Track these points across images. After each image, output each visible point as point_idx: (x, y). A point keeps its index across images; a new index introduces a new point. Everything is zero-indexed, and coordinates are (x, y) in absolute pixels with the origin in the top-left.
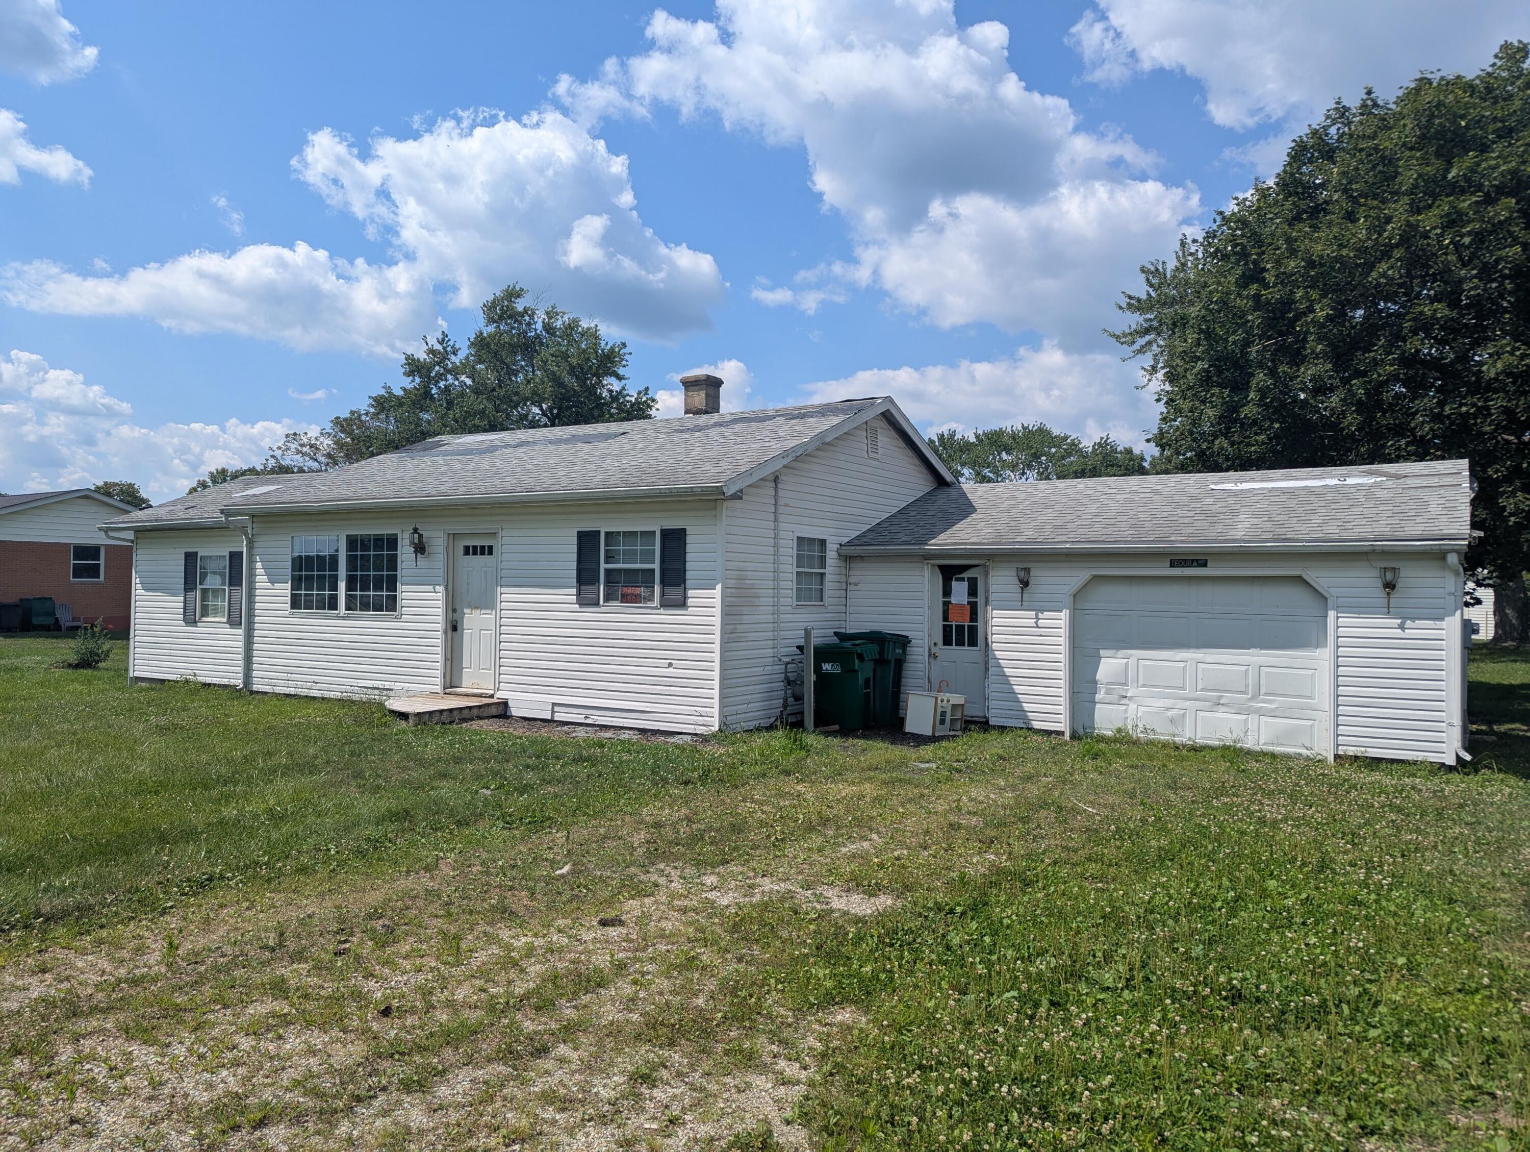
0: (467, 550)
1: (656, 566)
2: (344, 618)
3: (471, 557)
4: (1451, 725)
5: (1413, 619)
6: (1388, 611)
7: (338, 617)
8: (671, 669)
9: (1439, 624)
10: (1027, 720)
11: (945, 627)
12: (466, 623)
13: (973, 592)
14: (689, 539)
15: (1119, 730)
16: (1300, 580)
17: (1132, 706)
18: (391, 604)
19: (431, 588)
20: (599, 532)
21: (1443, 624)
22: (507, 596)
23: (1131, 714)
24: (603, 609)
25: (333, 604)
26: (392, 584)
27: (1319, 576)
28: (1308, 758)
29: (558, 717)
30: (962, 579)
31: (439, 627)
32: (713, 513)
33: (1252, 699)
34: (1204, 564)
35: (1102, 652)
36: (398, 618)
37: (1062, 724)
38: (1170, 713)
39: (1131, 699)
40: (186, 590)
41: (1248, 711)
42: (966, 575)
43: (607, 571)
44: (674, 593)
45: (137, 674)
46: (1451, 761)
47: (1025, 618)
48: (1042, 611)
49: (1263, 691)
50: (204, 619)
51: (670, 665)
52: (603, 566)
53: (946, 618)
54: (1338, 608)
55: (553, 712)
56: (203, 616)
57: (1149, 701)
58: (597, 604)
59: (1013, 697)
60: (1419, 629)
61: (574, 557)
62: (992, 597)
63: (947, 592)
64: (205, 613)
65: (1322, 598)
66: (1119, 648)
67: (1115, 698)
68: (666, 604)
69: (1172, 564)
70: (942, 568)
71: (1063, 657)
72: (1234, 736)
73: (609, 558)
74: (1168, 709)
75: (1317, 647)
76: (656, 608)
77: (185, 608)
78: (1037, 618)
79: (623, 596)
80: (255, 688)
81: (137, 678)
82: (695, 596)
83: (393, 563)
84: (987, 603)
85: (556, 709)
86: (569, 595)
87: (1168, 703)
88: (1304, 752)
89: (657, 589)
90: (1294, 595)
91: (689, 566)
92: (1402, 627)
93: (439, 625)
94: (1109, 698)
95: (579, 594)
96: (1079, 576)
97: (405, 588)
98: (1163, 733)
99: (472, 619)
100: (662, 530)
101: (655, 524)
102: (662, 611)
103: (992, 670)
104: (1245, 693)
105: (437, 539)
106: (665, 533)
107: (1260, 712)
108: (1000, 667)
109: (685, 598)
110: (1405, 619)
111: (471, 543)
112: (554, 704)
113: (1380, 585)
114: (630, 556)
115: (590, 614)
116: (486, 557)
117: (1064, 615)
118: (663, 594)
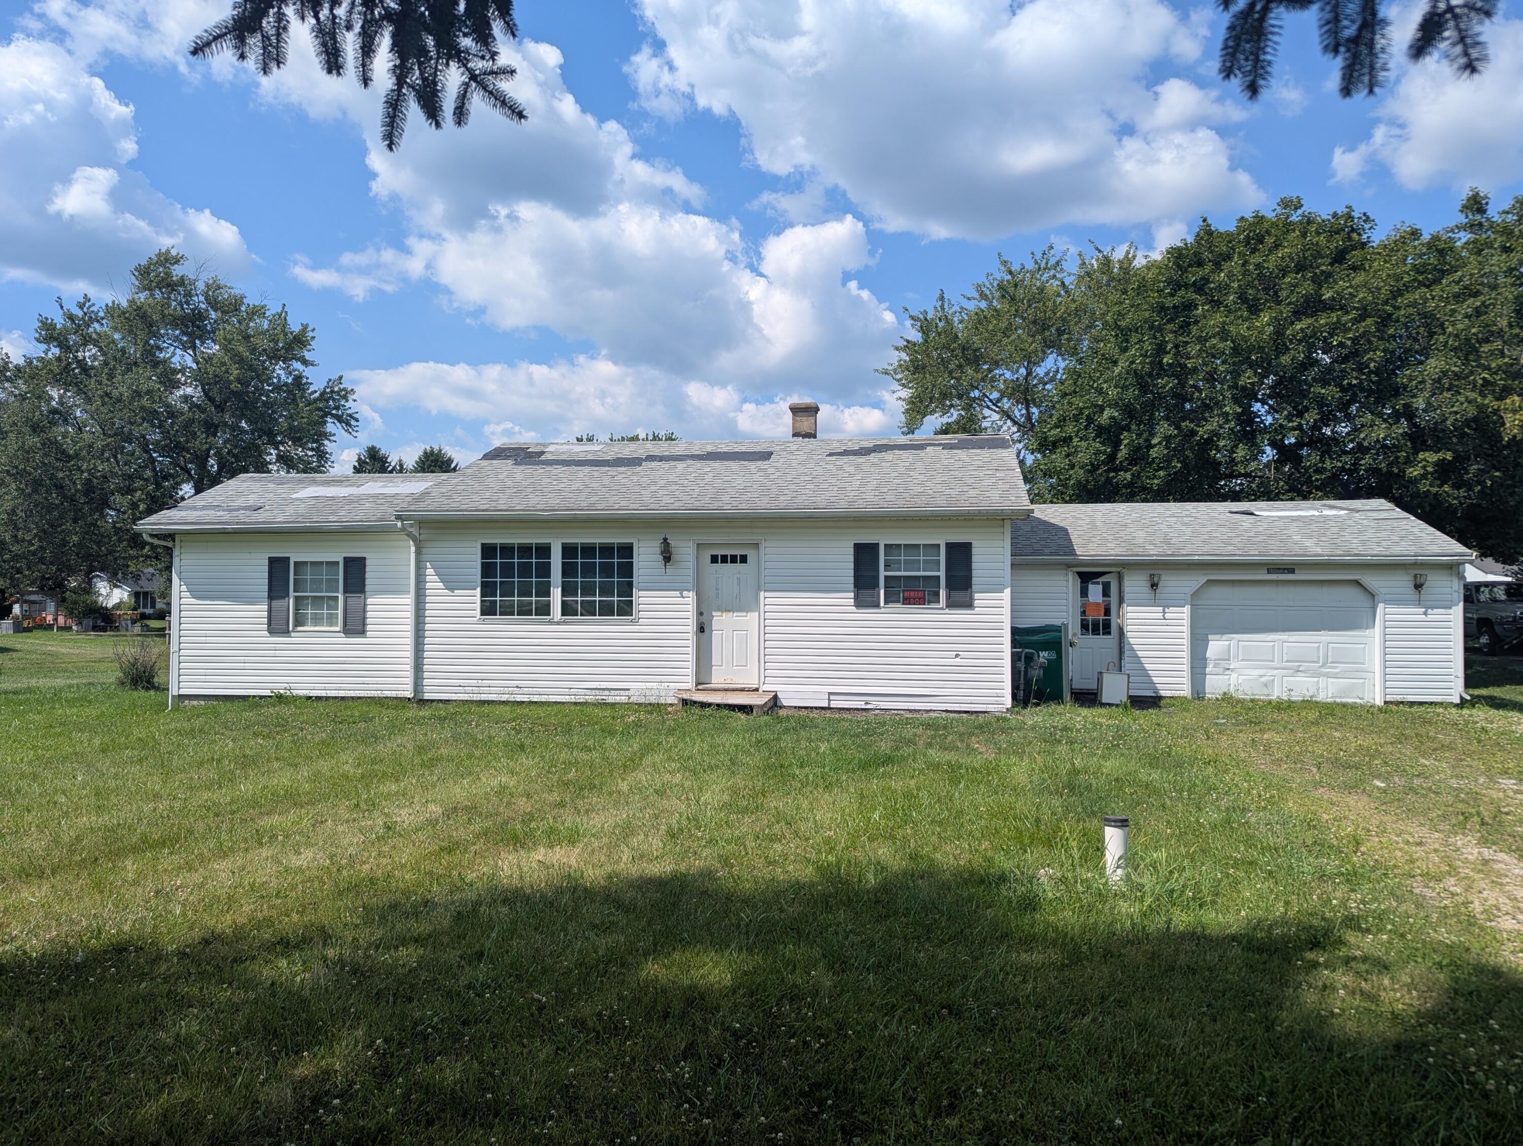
0: (714, 559)
1: (942, 573)
2: (558, 623)
3: (719, 566)
4: (1457, 677)
5: (1432, 608)
6: (1419, 604)
7: (551, 623)
8: (958, 659)
9: (1449, 611)
10: (1156, 690)
11: (1082, 620)
12: (715, 624)
13: (1106, 593)
14: (974, 551)
15: (1225, 694)
16: (1357, 583)
17: (1234, 676)
18: (626, 609)
19: (677, 593)
20: (878, 544)
21: (1451, 611)
22: (770, 600)
23: (1233, 682)
24: (883, 610)
25: (544, 610)
26: (627, 589)
27: (1371, 580)
28: (1361, 706)
29: (833, 704)
30: (1098, 583)
31: (689, 629)
32: (1001, 530)
33: (1323, 666)
34: (1292, 571)
35: (1210, 637)
36: (633, 622)
37: (1185, 691)
38: (1264, 679)
39: (1233, 670)
40: (271, 597)
41: (1319, 675)
42: (1100, 580)
43: (887, 578)
44: (958, 595)
45: (183, 692)
46: (1457, 700)
47: (1155, 612)
48: (1168, 607)
49: (1330, 660)
50: (299, 629)
51: (957, 656)
52: (882, 573)
53: (1084, 613)
54: (1386, 602)
55: (829, 700)
56: (296, 625)
57: (1247, 671)
58: (877, 606)
59: (1144, 673)
60: (1436, 615)
61: (852, 565)
62: (1126, 596)
63: (1084, 593)
64: (299, 622)
65: (1372, 595)
66: (1223, 634)
67: (1221, 670)
68: (951, 605)
69: (1269, 571)
70: (1080, 574)
71: (1186, 641)
72: (1311, 693)
73: (887, 566)
74: (1261, 676)
75: (1367, 628)
76: (942, 609)
77: (270, 618)
78: (1164, 612)
79: (905, 599)
80: (427, 696)
81: (180, 696)
82: (980, 598)
83: (627, 570)
84: (1121, 601)
85: (832, 697)
86: (848, 598)
87: (1262, 672)
88: (1358, 701)
89: (943, 593)
90: (1352, 593)
91: (974, 573)
92: (1425, 614)
93: (691, 627)
94: (1216, 670)
95: (856, 598)
96: (1196, 581)
97: (641, 593)
98: (1261, 694)
99: (721, 621)
100: (947, 544)
101: (942, 539)
102: (947, 611)
103: (1127, 653)
104: (1317, 662)
105: (685, 549)
106: (950, 546)
107: (1327, 675)
108: (1133, 650)
109: (972, 599)
110: (1427, 608)
111: (720, 552)
112: (830, 694)
113: (1412, 586)
114: (910, 565)
115: (868, 614)
116: (739, 566)
117: (1187, 609)
118: (948, 597)
